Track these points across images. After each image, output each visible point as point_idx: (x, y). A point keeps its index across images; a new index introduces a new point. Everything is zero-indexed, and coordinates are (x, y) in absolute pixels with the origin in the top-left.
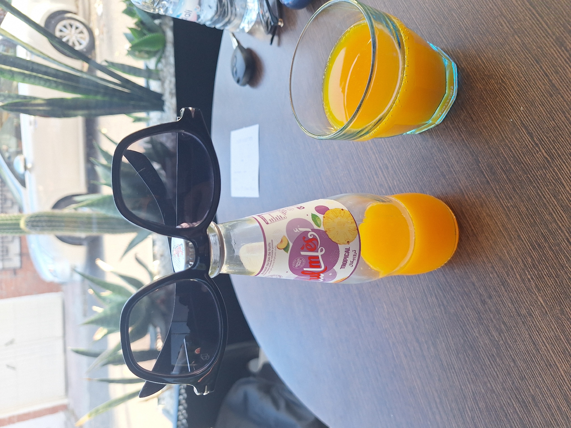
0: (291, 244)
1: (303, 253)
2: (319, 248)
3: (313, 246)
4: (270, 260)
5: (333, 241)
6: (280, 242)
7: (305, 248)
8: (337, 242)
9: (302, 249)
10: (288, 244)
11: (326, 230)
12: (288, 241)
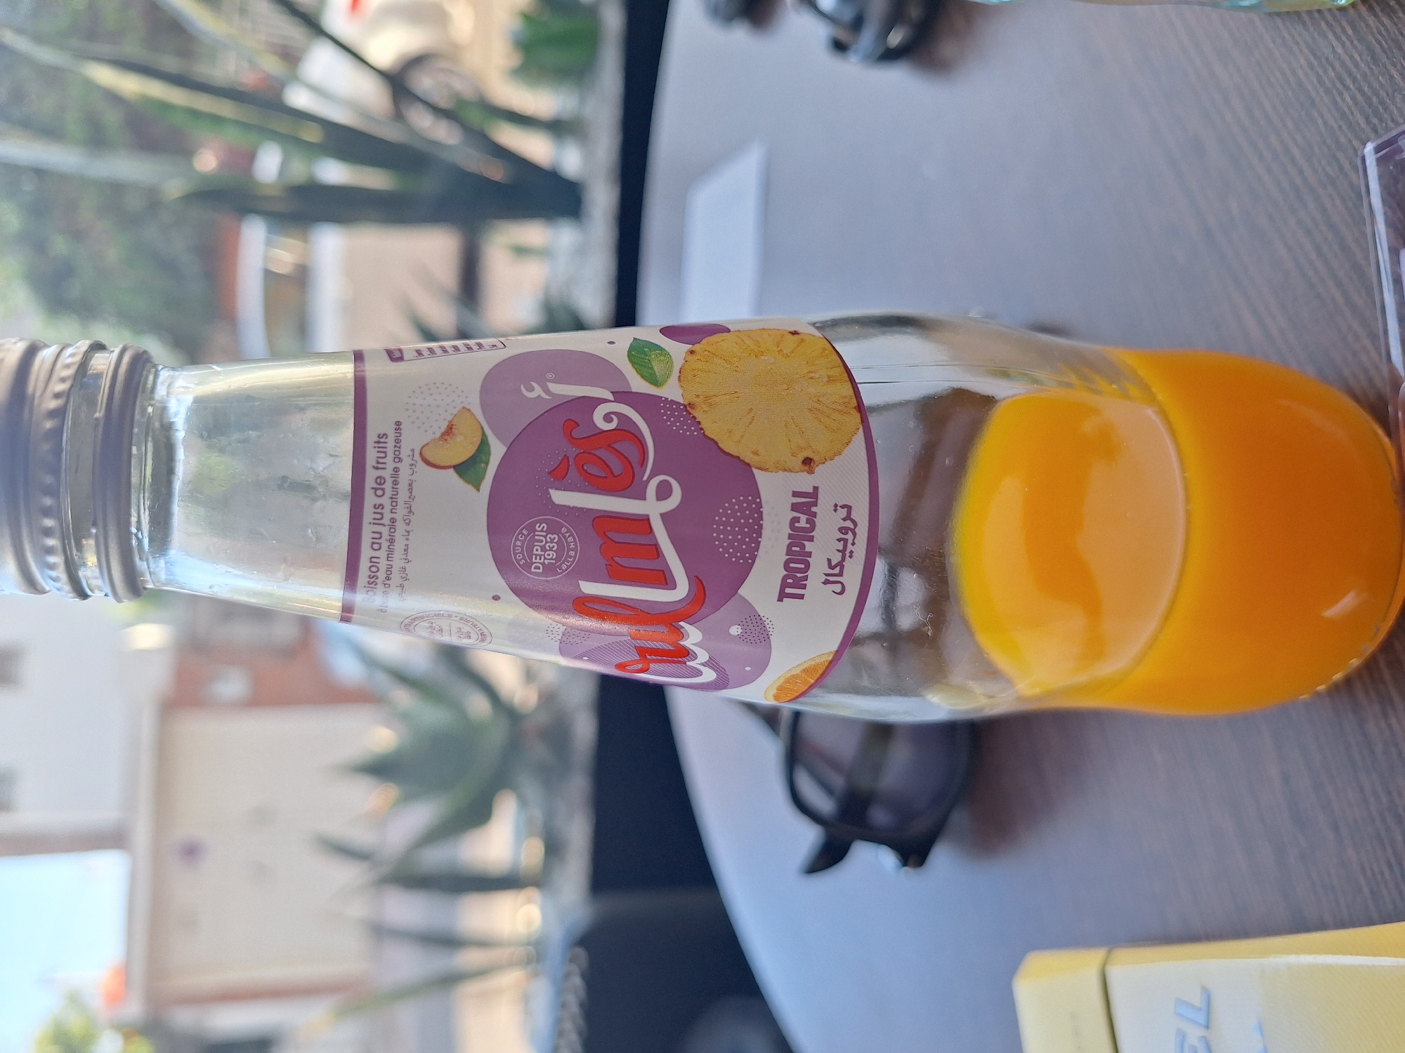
0: (498, 450)
1: (560, 497)
2: (650, 478)
3: (617, 467)
4: (386, 521)
5: (727, 450)
6: (438, 435)
7: (573, 474)
8: (747, 457)
9: (559, 476)
10: (483, 447)
11: (691, 398)
12: (484, 434)
